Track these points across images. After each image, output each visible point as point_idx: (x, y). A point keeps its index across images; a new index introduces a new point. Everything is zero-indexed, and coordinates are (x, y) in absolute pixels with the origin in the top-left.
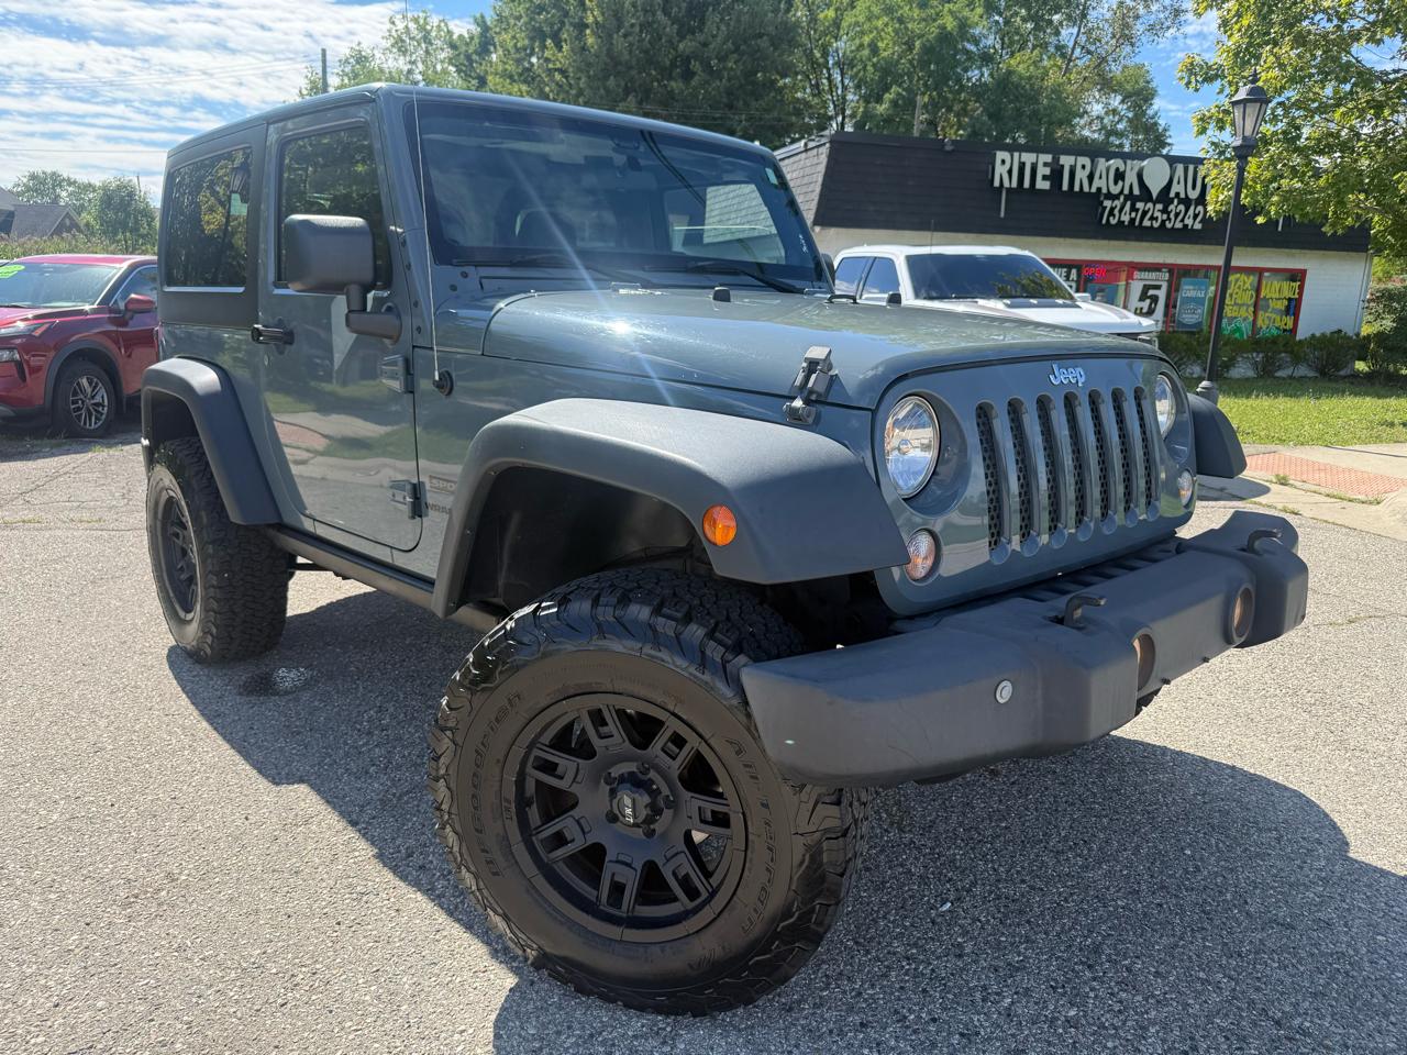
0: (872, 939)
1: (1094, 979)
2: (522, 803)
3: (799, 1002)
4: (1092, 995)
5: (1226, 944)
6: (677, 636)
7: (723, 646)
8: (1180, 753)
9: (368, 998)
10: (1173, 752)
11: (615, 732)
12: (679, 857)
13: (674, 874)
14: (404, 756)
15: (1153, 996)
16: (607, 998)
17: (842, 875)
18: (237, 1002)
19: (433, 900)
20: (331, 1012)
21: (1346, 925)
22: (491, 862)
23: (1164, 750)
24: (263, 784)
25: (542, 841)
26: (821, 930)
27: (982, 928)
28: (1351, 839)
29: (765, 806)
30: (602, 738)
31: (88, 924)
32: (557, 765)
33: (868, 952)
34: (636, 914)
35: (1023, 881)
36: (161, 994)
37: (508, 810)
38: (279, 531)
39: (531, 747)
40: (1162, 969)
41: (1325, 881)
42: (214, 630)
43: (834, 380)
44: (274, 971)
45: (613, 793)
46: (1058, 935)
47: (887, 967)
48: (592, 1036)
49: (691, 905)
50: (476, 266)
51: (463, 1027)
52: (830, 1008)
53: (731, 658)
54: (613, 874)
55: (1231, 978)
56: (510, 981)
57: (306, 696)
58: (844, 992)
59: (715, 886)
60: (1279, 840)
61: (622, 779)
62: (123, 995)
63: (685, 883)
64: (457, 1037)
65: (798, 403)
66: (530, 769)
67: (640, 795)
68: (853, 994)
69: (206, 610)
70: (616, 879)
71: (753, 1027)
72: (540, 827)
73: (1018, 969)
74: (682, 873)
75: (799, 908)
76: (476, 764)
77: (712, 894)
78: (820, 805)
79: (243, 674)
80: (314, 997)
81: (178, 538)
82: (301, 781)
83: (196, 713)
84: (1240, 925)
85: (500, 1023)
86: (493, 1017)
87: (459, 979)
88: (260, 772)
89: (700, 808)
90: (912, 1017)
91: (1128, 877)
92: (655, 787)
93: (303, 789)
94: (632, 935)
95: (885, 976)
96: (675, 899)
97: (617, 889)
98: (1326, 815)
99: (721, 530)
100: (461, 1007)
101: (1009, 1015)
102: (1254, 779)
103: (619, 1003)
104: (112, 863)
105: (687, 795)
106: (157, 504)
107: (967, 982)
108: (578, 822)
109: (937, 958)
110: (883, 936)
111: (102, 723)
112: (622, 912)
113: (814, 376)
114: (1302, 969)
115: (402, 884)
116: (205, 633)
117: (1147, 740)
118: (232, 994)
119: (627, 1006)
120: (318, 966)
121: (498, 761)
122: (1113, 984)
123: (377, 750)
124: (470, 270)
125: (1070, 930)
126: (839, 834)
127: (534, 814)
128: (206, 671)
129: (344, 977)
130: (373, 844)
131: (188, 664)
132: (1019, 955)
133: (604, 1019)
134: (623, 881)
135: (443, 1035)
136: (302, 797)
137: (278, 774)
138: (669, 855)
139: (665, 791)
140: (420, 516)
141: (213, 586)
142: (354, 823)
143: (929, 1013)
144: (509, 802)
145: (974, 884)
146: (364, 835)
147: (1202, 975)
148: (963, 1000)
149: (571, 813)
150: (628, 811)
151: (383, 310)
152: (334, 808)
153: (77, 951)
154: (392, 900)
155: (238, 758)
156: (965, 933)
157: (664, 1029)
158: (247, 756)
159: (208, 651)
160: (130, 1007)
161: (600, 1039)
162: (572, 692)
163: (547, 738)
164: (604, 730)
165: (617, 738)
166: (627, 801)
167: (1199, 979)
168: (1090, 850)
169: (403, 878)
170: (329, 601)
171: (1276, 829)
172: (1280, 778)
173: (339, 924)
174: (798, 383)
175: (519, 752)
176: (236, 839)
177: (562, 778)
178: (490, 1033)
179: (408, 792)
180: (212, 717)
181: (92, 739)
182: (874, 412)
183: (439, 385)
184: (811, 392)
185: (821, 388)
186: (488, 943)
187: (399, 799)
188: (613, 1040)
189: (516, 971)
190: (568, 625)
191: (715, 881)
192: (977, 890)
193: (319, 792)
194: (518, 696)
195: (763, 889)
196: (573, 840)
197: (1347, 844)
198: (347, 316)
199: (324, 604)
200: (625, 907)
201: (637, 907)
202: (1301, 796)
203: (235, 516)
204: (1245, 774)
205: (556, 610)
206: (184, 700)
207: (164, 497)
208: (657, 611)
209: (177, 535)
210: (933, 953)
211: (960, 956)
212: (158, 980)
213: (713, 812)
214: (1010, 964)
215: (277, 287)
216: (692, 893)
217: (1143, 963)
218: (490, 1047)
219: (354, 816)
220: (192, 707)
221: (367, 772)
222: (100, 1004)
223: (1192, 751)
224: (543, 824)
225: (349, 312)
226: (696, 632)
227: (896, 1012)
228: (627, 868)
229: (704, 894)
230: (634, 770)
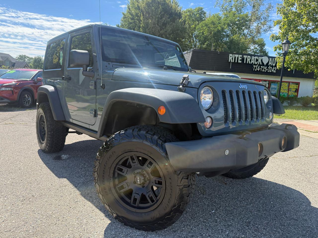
0: (195, 217)
1: (249, 229)
2: (114, 178)
3: (177, 230)
4: (248, 232)
5: (281, 223)
6: (151, 138)
7: (162, 140)
8: (270, 182)
9: (75, 224)
10: (268, 181)
11: (136, 162)
12: (150, 192)
13: (149, 196)
14: (89, 174)
15: (263, 233)
16: (132, 227)
17: (188, 196)
18: (45, 223)
19: (93, 204)
20: (66, 226)
21: (310, 220)
22: (106, 192)
23: (266, 181)
24: (56, 178)
25: (118, 188)
26: (183, 210)
27: (222, 216)
28: (311, 202)
29: (170, 179)
30: (133, 163)
31: (13, 205)
32: (123, 169)
33: (194, 220)
34: (139, 206)
35: (232, 207)
36: (28, 220)
37: (111, 179)
38: (65, 122)
39: (117, 164)
40: (265, 228)
41: (305, 211)
42: (49, 145)
43: (189, 82)
44: (54, 217)
45: (135, 177)
46: (240, 219)
47: (199, 224)
48: (127, 235)
49: (152, 204)
50: (112, 62)
51: (97, 231)
52: (184, 232)
53: (163, 144)
54: (134, 196)
55: (282, 230)
56: (109, 222)
57: (68, 161)
58: (188, 229)
59: (158, 199)
60: (294, 201)
61: (137, 173)
62: (19, 220)
63: (151, 199)
64: (95, 233)
65: (181, 87)
66: (116, 170)
67: (142, 177)
68: (190, 229)
69: (47, 140)
71: (166, 235)
72: (118, 184)
73: (230, 226)
74: (150, 196)
75: (177, 204)
76: (104, 168)
77: (157, 201)
78: (183, 179)
79: (54, 155)
80: (63, 223)
81: (43, 125)
82: (65, 178)
83: (43, 163)
84: (284, 219)
85: (106, 231)
86: (104, 229)
87: (97, 221)
88: (56, 175)
89: (155, 180)
90: (204, 235)
91: (257, 208)
92: (145, 175)
93: (65, 179)
94: (138, 211)
95: (198, 226)
96: (149, 203)
97: (135, 200)
98: (305, 196)
99: (162, 111)
100: (97, 227)
101: (228, 236)
102: (288, 188)
103: (134, 228)
104: (20, 192)
105: (152, 177)
106: (38, 117)
107: (218, 228)
108: (127, 183)
109: (211, 222)
110: (198, 217)
111: (22, 164)
112: (136, 205)
113: (185, 81)
114: (300, 229)
115: (86, 200)
116: (47, 145)
117: (262, 178)
118: (44, 221)
119: (136, 229)
120: (64, 216)
121: (109, 168)
122: (253, 230)
123: (83, 172)
124: (110, 63)
125: (243, 218)
126: (187, 186)
127: (117, 181)
128: (46, 155)
129: (70, 219)
130: (80, 191)
131: (42, 153)
132: (230, 223)
133: (131, 231)
134: (137, 198)
135: (92, 233)
136: (65, 181)
137: (60, 175)
138: (147, 192)
139: (147, 176)
140: (96, 117)
141: (49, 135)
142: (76, 187)
143: (208, 234)
145: (220, 207)
146: (78, 190)
147: (275, 229)
148: (216, 232)
149: (125, 181)
150: (139, 181)
151: (91, 71)
152: (72, 184)
153: (10, 210)
154: (83, 203)
155: (51, 172)
156: (218, 217)
157: (145, 234)
158: (53, 172)
159: (47, 150)
160: (20, 223)
161: (129, 236)
162: (127, 151)
163: (121, 163)
164: (134, 161)
165: (137, 163)
166: (138, 178)
167: (274, 230)
168: (248, 201)
169: (86, 199)
170: (75, 142)
171: (293, 199)
172: (294, 188)
173: (70, 208)
174: (181, 82)
175: (114, 165)
176: (49, 189)
177: (123, 173)
178: (103, 233)
179: (89, 181)
180: (47, 164)
181: (19, 167)
182: (198, 89)
183: (102, 87)
184: (184, 84)
185: (186, 83)
186: (104, 214)
187: (87, 182)
188: (132, 236)
189: (111, 220)
190: (127, 135)
191: (158, 198)
192: (221, 208)
193: (69, 180)
194: (115, 152)
195: (169, 199)
196: (126, 188)
197: (310, 203)
198: (83, 72)
199: (74, 142)
201: (140, 204)
202: (299, 192)
203: (55, 119)
204: (286, 187)
205: (124, 132)
206: (41, 160)
207: (40, 115)
208: (147, 132)
209: (42, 124)
210: (210, 221)
211: (216, 222)
212: (27, 217)
213: (158, 181)
214: (228, 225)
215: (68, 68)
216: (153, 201)
217: (261, 226)
218: (103, 236)
219: (76, 186)
220: (42, 162)
221: (80, 177)
222: (13, 222)
223: (273, 181)
225: (83, 71)
226: (156, 137)
227: (200, 234)
228: (138, 195)
229: (155, 201)
230: (140, 171)
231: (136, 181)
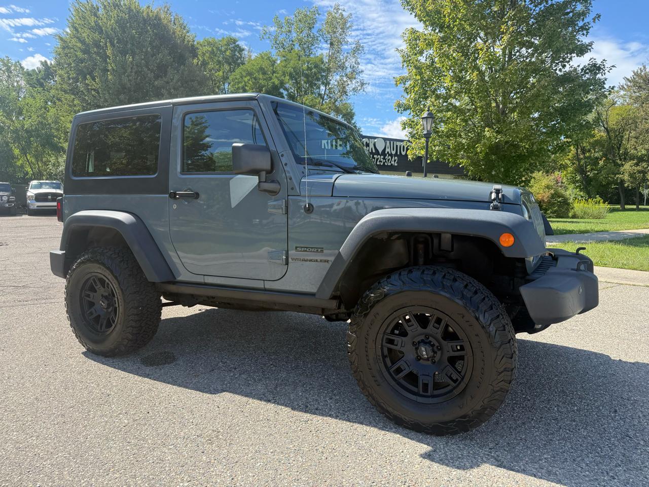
2: (384, 357)
12: (447, 368)
22: (376, 381)
25: (394, 371)
30: (409, 326)
32: (394, 340)
37: (379, 359)
45: (417, 349)
49: (456, 384)
54: (423, 380)
59: (463, 375)
61: (419, 342)
63: (451, 377)
66: (384, 343)
69: (127, 326)
70: (424, 382)
72: (391, 366)
74: (449, 374)
76: (366, 343)
77: (463, 379)
89: (451, 346)
92: (432, 343)
94: (435, 400)
96: (449, 385)
97: (426, 386)
105: (444, 343)
108: (406, 362)
112: (429, 394)
121: (374, 341)
127: (388, 360)
134: (427, 382)
138: (443, 368)
139: (437, 344)
144: (379, 356)
149: (403, 359)
150: (424, 353)
163: (389, 330)
164: (409, 323)
165: (416, 326)
166: (423, 349)
175: (380, 336)
177: (397, 345)
191: (462, 374)
196: (405, 370)
200: (429, 391)
201: (434, 391)
215: (183, 175)
224: (393, 365)
228: (427, 377)
229: (460, 379)
230: (423, 338)
231: (419, 354)
